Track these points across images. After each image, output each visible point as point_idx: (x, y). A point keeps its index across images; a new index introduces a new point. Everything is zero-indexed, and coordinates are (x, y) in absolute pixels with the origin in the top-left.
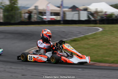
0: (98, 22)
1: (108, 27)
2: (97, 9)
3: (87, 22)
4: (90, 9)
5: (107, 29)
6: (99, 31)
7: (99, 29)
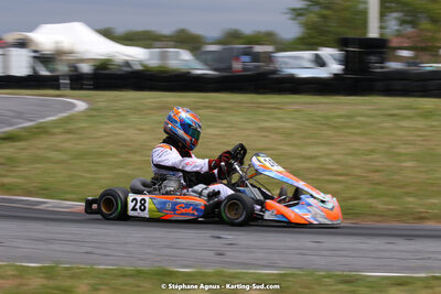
0: (68, 82)
1: (105, 97)
2: (57, 43)
3: (31, 82)
4: (36, 44)
5: (102, 104)
6: (76, 109)
7: (74, 106)
